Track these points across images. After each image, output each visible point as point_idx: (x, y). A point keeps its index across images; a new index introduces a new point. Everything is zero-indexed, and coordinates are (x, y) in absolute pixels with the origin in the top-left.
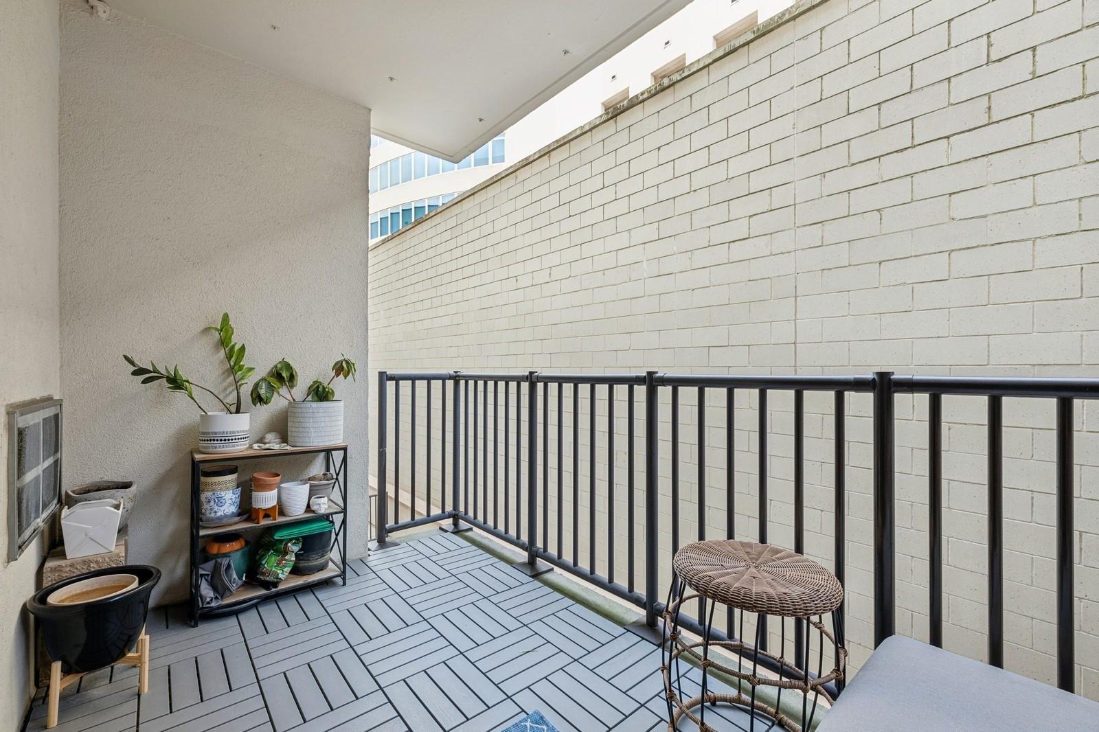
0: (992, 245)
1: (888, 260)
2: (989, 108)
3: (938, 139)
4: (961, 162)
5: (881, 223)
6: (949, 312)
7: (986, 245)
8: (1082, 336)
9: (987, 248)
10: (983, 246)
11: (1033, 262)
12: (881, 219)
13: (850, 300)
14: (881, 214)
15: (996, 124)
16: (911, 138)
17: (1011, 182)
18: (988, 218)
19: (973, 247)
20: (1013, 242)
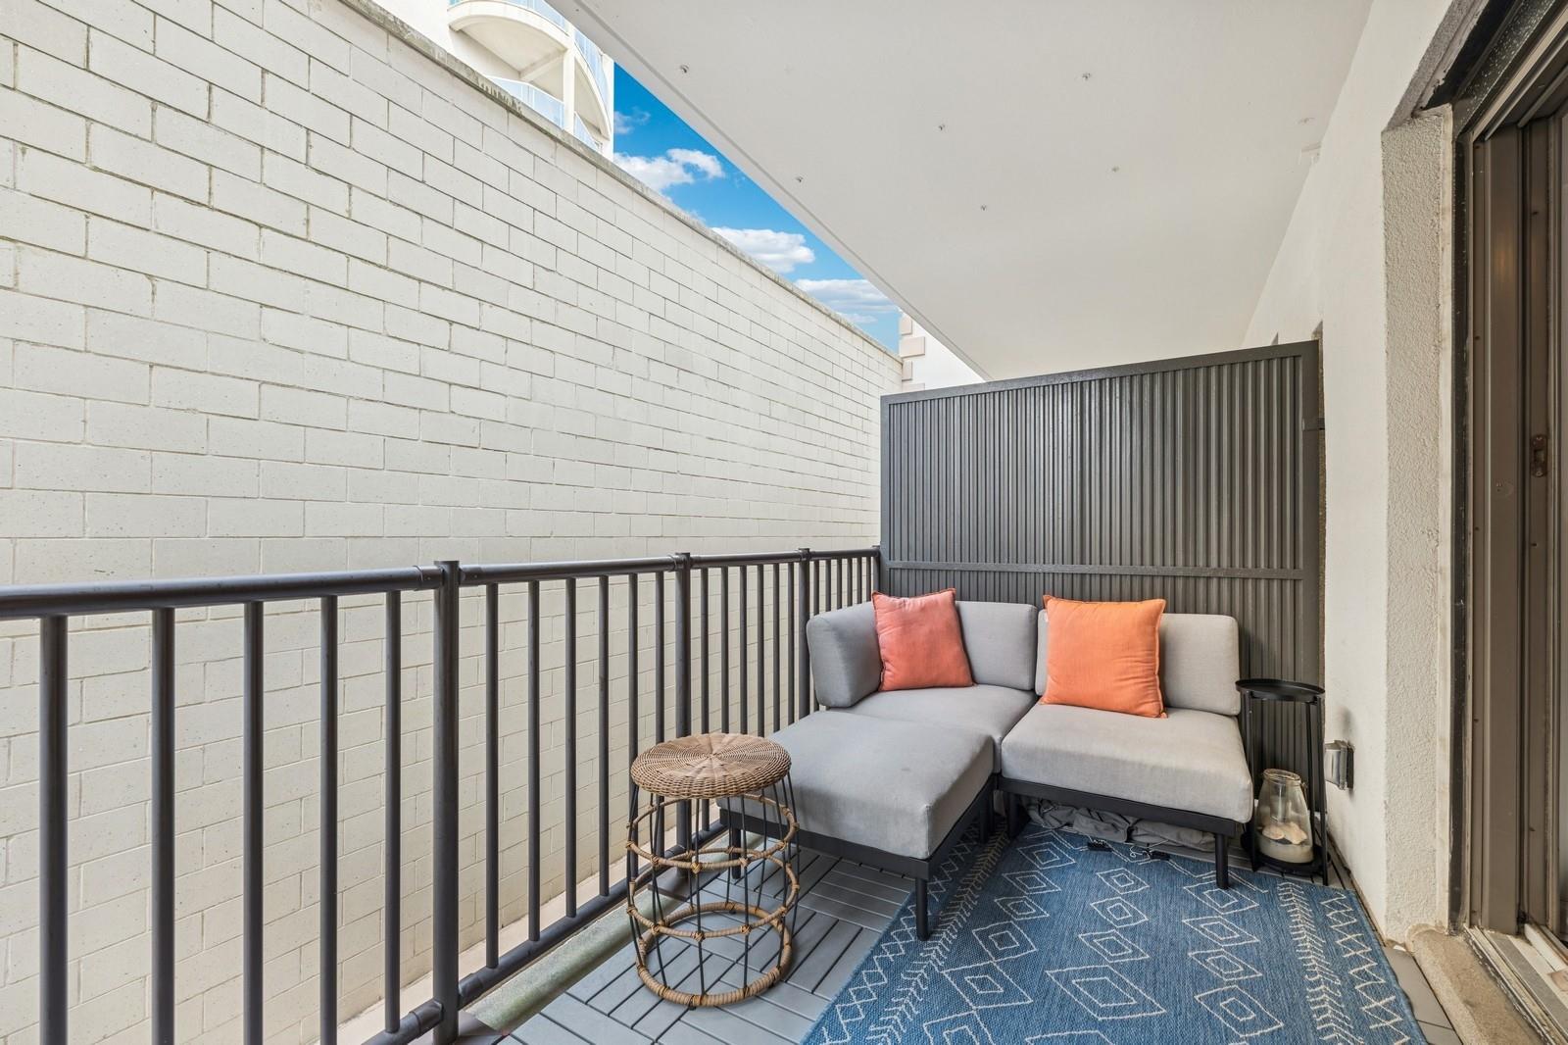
0: (310, 390)
1: (167, 366)
2: (308, 221)
3: (247, 220)
4: (275, 268)
5: (153, 301)
6: (259, 465)
7: (302, 389)
8: (384, 508)
9: (303, 391)
10: (299, 388)
11: (347, 422)
12: (153, 293)
13: (88, 415)
14: (153, 285)
15: (314, 246)
16: (207, 194)
17: (328, 323)
18: (305, 356)
19: (288, 386)
20: (329, 393)
